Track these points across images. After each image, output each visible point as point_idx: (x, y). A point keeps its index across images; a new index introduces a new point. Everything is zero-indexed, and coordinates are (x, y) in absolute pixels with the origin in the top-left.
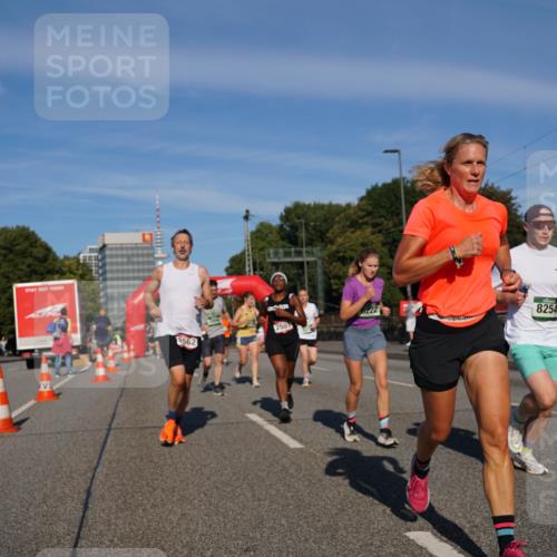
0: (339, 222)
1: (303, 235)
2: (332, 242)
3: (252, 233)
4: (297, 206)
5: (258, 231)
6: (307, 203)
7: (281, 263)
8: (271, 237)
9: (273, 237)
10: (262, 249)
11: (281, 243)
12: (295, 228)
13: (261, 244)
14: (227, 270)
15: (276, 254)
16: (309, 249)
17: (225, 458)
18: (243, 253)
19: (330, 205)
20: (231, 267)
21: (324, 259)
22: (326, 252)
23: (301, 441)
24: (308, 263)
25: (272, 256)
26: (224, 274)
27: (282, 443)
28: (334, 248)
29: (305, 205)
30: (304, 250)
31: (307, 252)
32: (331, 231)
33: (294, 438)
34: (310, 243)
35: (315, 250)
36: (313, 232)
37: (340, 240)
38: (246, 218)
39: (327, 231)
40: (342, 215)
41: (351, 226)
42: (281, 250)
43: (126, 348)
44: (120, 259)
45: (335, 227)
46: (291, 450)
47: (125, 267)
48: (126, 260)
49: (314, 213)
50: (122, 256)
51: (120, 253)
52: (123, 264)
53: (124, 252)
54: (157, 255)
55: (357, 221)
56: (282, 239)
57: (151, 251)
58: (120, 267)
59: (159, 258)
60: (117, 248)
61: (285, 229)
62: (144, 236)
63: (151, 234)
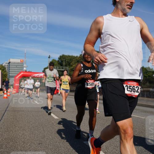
0: (74, 61)
1: (64, 63)
4: (63, 55)
5: (52, 61)
6: (66, 55)
9: (56, 63)
11: (58, 65)
12: (62, 61)
14: (43, 71)
16: (65, 67)
19: (72, 56)
21: (69, 71)
22: (70, 69)
23: (58, 117)
26: (42, 72)
28: (72, 67)
29: (65, 55)
30: (64, 67)
33: (56, 116)
34: (66, 66)
35: (67, 68)
36: (67, 63)
37: (74, 66)
38: (49, 57)
39: (71, 63)
40: (75, 59)
41: (77, 62)
42: (58, 67)
43: (13, 90)
44: (14, 66)
45: (73, 62)
46: (55, 119)
47: (15, 68)
48: (15, 66)
49: (68, 58)
50: (14, 65)
51: (14, 64)
52: (14, 67)
53: (15, 64)
54: (24, 66)
55: (79, 61)
56: (59, 64)
57: (23, 65)
58: (14, 68)
59: (25, 67)
60: (13, 63)
61: (59, 61)
62: (21, 60)
63: (23, 60)
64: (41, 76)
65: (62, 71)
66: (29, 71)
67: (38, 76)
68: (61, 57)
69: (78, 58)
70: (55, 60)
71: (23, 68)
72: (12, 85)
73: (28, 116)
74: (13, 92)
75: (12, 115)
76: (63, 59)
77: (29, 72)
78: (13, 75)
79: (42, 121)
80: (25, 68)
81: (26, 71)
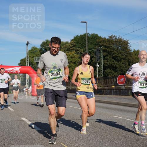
3: (30, 51)
5: (32, 50)
8: (37, 53)
10: (33, 57)
13: (33, 55)
14: (19, 64)
17: (10, 134)
18: (26, 58)
20: (21, 63)
25: (37, 59)
26: (18, 65)
38: (27, 44)
40: (64, 46)
41: (67, 50)
55: (70, 49)
61: (42, 50)
64: (17, 71)
67: (12, 70)
68: (44, 43)
69: (68, 45)
70: (37, 48)
79: (17, 134)
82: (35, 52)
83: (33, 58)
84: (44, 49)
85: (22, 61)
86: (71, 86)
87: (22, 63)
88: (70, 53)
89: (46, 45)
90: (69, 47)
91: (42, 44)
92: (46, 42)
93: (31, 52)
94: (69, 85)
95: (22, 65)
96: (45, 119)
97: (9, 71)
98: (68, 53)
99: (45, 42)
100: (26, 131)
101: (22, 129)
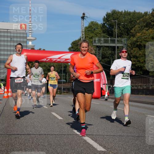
0: (139, 24)
1: (116, 31)
2: (134, 36)
3: (86, 28)
4: (114, 12)
5: (90, 27)
6: (120, 11)
7: (101, 46)
9: (99, 30)
10: (91, 38)
11: (103, 34)
12: (112, 26)
13: (91, 35)
14: (70, 49)
15: (99, 41)
16: (120, 39)
18: (80, 39)
19: (134, 13)
20: (72, 48)
21: (128, 46)
22: (129, 42)
23: (104, 147)
24: (118, 47)
25: (97, 42)
26: (68, 51)
27: (93, 147)
28: (135, 39)
29: (119, 12)
30: (116, 39)
31: (118, 41)
32: (134, 29)
33: (100, 145)
34: (120, 35)
35: (123, 40)
36: (122, 29)
37: (138, 34)
38: (83, 18)
39: (131, 29)
40: (141, 19)
41: (146, 26)
42: (102, 39)
43: (6, 90)
44: (6, 39)
45: (136, 26)
46: (98, 151)
47: (9, 44)
48: (9, 39)
49: (124, 17)
50: (7, 37)
51: (6, 34)
52: (7, 41)
53: (9, 34)
54: (28, 38)
55: (150, 23)
56: (104, 32)
57: (25, 35)
58: (6, 43)
59: (30, 40)
60: (4, 32)
61: (106, 26)
62: (21, 25)
63: (25, 25)
64: (66, 59)
65: (111, 47)
66: (40, 49)
67: (59, 58)
68: (108, 15)
69: (147, 17)
70: (97, 24)
71: (26, 42)
72: (2, 80)
73: (39, 145)
74: (6, 95)
75: (3, 143)
76: (113, 21)
77: (40, 51)
78: (6, 57)
80: (30, 43)
81: (33, 49)
82: (94, 29)
83: (91, 40)
84: (109, 25)
85: (74, 44)
86: (151, 84)
87: (74, 47)
88: (150, 30)
89: (112, 18)
90: (149, 21)
91: (106, 17)
92: (113, 14)
93: (89, 31)
94: (149, 82)
95: (74, 51)
96: (111, 134)
97: (55, 60)
98: (147, 30)
99: (110, 13)
100: (82, 150)
101: (76, 147)
